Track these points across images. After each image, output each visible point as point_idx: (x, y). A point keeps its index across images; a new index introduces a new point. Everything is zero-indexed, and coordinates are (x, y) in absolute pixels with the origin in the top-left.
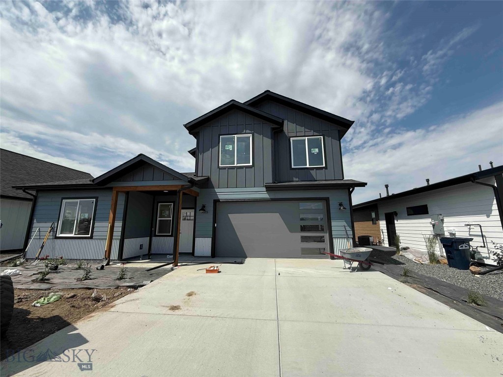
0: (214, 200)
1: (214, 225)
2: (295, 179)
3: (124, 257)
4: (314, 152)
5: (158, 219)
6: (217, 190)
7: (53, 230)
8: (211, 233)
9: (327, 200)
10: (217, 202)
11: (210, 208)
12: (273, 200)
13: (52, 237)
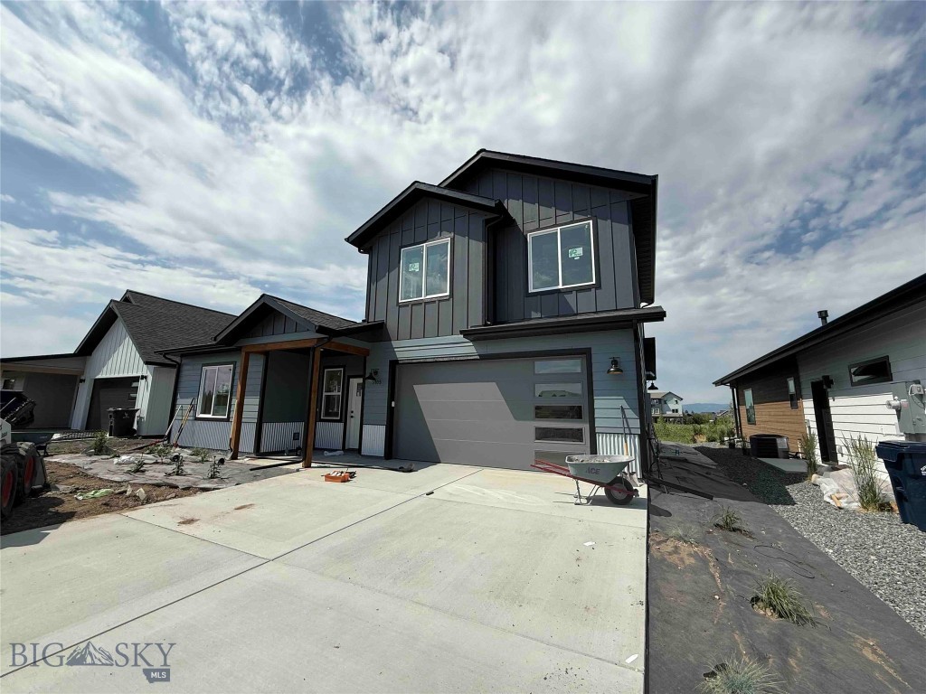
0: (390, 361)
1: (390, 404)
2: (534, 315)
3: (263, 450)
4: (573, 255)
5: (324, 394)
6: (395, 343)
7: (193, 407)
8: (385, 417)
9: (586, 353)
10: (394, 364)
11: (385, 374)
12: (483, 358)
13: (191, 418)
